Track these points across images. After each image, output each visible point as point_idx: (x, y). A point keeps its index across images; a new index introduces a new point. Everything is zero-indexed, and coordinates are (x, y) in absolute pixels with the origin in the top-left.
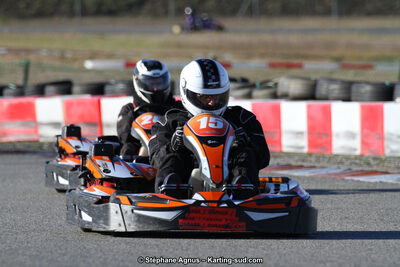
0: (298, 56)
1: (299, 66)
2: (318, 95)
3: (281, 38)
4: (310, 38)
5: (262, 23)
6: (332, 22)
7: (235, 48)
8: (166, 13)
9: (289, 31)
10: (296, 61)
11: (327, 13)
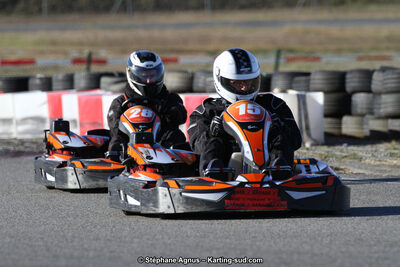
0: (173, 51)
1: (175, 61)
2: (195, 88)
3: (156, 33)
4: (184, 33)
5: (136, 19)
6: (206, 17)
7: (111, 44)
8: (40, 11)
9: (163, 27)
10: (172, 56)
11: (200, 7)
